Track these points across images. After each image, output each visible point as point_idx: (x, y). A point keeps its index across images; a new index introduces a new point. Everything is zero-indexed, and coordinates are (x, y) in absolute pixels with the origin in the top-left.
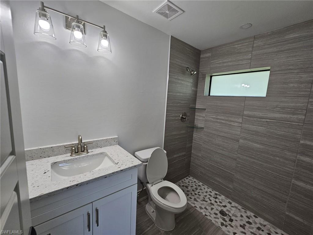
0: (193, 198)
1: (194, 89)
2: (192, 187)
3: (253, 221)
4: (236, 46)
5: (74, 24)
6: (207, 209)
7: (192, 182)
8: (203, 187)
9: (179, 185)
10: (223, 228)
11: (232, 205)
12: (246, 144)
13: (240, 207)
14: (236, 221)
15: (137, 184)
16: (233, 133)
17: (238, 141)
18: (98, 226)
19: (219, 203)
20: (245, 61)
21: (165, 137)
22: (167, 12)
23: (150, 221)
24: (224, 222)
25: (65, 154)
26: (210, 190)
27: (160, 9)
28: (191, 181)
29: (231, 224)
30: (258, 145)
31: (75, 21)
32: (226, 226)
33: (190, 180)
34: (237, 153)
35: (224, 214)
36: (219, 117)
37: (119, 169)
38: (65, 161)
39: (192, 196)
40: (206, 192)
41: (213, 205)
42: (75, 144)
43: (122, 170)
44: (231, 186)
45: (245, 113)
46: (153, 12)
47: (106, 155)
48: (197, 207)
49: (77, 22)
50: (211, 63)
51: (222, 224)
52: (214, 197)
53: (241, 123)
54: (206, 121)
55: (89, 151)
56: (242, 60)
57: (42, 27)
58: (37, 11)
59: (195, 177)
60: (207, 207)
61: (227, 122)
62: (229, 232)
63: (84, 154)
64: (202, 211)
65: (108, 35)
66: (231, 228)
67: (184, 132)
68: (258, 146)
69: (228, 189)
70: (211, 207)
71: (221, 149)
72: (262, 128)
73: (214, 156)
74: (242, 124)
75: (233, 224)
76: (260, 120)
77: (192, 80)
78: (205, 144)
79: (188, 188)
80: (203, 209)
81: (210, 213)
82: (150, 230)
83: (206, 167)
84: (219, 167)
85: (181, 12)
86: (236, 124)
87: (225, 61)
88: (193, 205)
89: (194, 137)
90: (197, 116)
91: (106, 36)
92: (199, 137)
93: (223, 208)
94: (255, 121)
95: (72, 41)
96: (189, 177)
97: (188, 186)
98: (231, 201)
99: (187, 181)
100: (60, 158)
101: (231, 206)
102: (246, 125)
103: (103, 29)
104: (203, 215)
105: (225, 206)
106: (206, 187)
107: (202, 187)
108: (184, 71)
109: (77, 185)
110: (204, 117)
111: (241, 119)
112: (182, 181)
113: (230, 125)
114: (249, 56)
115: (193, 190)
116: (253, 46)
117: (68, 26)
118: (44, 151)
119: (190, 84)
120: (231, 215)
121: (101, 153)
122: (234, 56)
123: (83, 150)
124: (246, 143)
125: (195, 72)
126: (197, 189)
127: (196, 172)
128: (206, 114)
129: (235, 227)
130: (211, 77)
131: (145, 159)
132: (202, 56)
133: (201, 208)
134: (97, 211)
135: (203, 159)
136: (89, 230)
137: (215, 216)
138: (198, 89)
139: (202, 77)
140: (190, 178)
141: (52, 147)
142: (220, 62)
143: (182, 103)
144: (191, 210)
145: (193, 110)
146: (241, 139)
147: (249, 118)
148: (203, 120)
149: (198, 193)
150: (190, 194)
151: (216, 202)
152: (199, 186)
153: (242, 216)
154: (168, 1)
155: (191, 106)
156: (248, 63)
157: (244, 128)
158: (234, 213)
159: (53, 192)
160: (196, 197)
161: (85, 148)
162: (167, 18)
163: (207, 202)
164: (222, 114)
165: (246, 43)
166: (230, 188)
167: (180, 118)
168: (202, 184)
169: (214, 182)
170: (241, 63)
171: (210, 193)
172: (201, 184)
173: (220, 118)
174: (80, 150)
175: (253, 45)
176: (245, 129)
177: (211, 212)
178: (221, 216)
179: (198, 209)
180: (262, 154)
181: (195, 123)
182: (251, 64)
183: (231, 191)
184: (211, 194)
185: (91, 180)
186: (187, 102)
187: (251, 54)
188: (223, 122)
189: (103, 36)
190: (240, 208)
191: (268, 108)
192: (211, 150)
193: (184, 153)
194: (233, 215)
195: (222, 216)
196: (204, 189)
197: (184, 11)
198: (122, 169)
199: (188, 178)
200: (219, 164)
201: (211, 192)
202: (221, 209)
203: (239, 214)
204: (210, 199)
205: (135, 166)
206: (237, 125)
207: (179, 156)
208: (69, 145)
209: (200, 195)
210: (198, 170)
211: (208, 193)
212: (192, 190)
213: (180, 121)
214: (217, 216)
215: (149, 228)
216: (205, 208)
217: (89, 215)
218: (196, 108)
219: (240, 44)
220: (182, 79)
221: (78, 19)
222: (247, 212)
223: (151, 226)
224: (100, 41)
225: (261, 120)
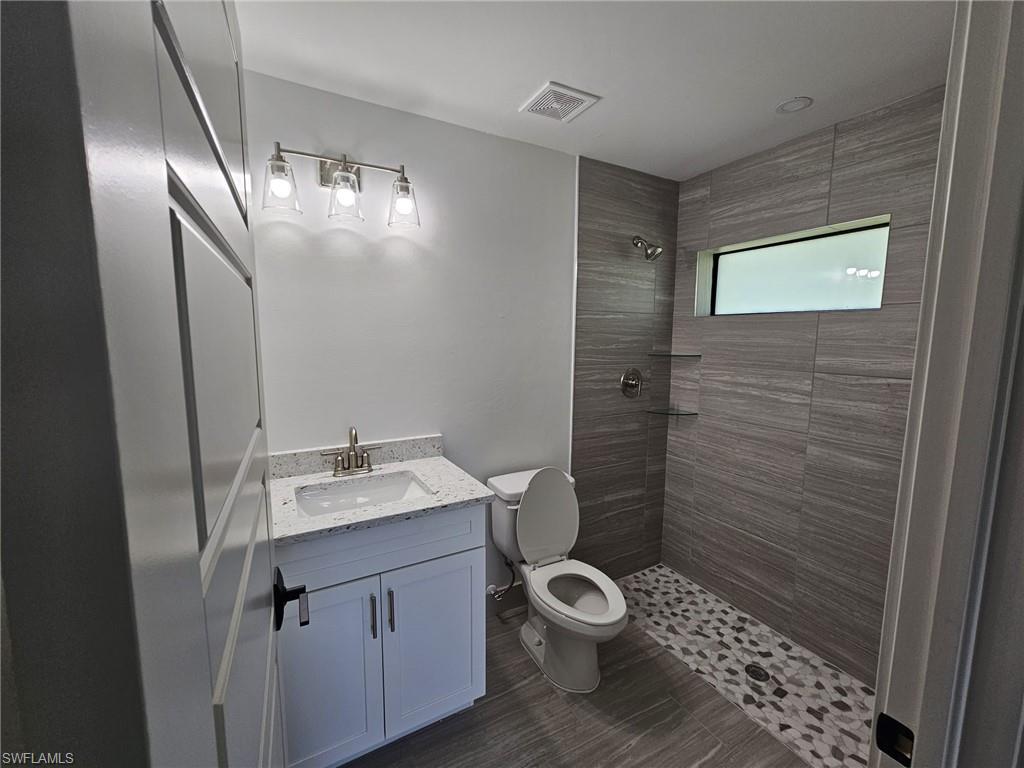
0: (665, 623)
1: (662, 298)
2: (665, 593)
3: (855, 701)
4: (782, 160)
5: (336, 174)
6: (705, 657)
7: (666, 582)
8: (703, 596)
9: (625, 586)
10: (751, 711)
11: (790, 654)
12: (827, 460)
13: (817, 661)
14: (796, 698)
15: (484, 549)
16: (788, 427)
17: (802, 452)
18: (393, 630)
19: (747, 645)
20: (810, 203)
21: (573, 440)
22: (555, 105)
23: (531, 666)
24: (756, 697)
25: (322, 471)
26: (725, 606)
27: (537, 103)
28: (666, 579)
29: (779, 704)
30: (866, 462)
31: (340, 168)
32: (760, 706)
33: (661, 575)
34: (801, 489)
35: (761, 675)
36: (740, 379)
37: (439, 504)
38: (323, 486)
39: (663, 620)
40: (711, 612)
41: (729, 648)
42: (343, 448)
43: (446, 506)
44: (788, 595)
45: (821, 361)
46: (520, 110)
47: (412, 479)
48: (673, 649)
49: (343, 170)
50: (712, 216)
51: (748, 699)
52: (733, 628)
53: (810, 394)
54: (703, 392)
55: (373, 467)
56: (800, 201)
57: (276, 193)
58: (269, 163)
59: (677, 566)
60: (707, 652)
61: (767, 394)
62: (766, 720)
63: (362, 474)
64: (688, 659)
65: (411, 186)
66: (775, 712)
67: (634, 426)
68: (867, 464)
69: (779, 605)
70: (720, 652)
71: (754, 479)
72: (874, 406)
73: (730, 500)
74: (811, 396)
75: (784, 703)
76: (866, 382)
77: (653, 271)
78: (701, 462)
79: (652, 597)
80: (692, 654)
81: (713, 667)
82: (527, 685)
83: (708, 537)
84: (748, 534)
85: (589, 101)
86: (795, 399)
87: (752, 206)
88: (663, 643)
89: (669, 443)
90: (677, 378)
91: (406, 189)
92: (685, 441)
93: (757, 659)
94: (851, 385)
95: (333, 212)
96: (660, 567)
97: (653, 591)
98: (789, 642)
99: (651, 577)
100: (311, 480)
101: (788, 656)
102: (824, 401)
103: (399, 175)
104: (692, 671)
105: (767, 655)
106: (711, 597)
107: (700, 598)
108: (624, 249)
109: (348, 527)
110: (697, 381)
111: (809, 382)
112: (636, 577)
113: (777, 401)
114: (823, 187)
115: (667, 604)
116: (833, 156)
117: (325, 180)
118: (280, 462)
119: (647, 285)
120: (781, 678)
121: (402, 473)
122: (778, 190)
123: (360, 463)
124: (827, 456)
125: (660, 250)
126: (680, 601)
127: (679, 550)
128: (703, 371)
129: (788, 712)
130: (716, 258)
131: (511, 496)
132: (683, 198)
133: (686, 651)
134: (391, 594)
135: (699, 511)
136: (375, 636)
137: (728, 676)
138: (675, 298)
139: (686, 262)
140: (662, 571)
141: (295, 454)
142: (736, 211)
143: (623, 342)
144: (651, 651)
145: (664, 361)
146: (811, 443)
147: (831, 378)
148: (696, 390)
149: (683, 611)
150: (658, 614)
151: (738, 640)
152: (689, 593)
153: (819, 686)
154: (552, 83)
155: (654, 348)
156: (822, 208)
157: (818, 409)
158: (793, 677)
159: (303, 535)
160: (674, 621)
161: (365, 460)
162: (559, 118)
163: (709, 637)
164: (750, 370)
165: (810, 147)
166: (785, 599)
167: (619, 386)
168: (698, 587)
169: (734, 582)
170: (799, 211)
171: (723, 616)
172: (695, 587)
173: (746, 381)
174: (353, 463)
175: (833, 152)
176: (822, 413)
177: (717, 666)
178: (750, 678)
179: (677, 653)
180: (881, 490)
181: (671, 401)
182: (831, 210)
183: (788, 609)
184: (725, 618)
185: (377, 519)
186: (641, 338)
187: (827, 182)
188: (754, 393)
189: (401, 190)
190: (817, 665)
191: (889, 344)
192: (724, 484)
193: (637, 492)
194: (790, 680)
195: (752, 680)
196: (705, 601)
197: (599, 98)
198: (445, 503)
199: (657, 569)
200: (747, 526)
201: (726, 613)
202: (754, 662)
203: (810, 680)
204: (721, 631)
205: (477, 500)
206: (797, 401)
207: (624, 500)
208: (330, 450)
209: (688, 619)
210: (686, 545)
211: (715, 615)
212: (662, 604)
213: (621, 393)
214: (733, 677)
215: (526, 682)
216: (700, 653)
217: (373, 600)
218: (673, 353)
219: (795, 151)
220: (621, 270)
221: (346, 164)
222: (840, 674)
223: (532, 677)
224: (393, 202)
225: (872, 381)
